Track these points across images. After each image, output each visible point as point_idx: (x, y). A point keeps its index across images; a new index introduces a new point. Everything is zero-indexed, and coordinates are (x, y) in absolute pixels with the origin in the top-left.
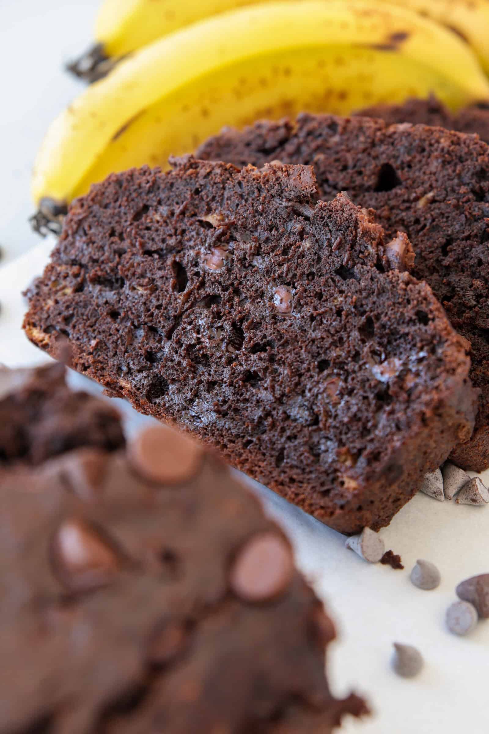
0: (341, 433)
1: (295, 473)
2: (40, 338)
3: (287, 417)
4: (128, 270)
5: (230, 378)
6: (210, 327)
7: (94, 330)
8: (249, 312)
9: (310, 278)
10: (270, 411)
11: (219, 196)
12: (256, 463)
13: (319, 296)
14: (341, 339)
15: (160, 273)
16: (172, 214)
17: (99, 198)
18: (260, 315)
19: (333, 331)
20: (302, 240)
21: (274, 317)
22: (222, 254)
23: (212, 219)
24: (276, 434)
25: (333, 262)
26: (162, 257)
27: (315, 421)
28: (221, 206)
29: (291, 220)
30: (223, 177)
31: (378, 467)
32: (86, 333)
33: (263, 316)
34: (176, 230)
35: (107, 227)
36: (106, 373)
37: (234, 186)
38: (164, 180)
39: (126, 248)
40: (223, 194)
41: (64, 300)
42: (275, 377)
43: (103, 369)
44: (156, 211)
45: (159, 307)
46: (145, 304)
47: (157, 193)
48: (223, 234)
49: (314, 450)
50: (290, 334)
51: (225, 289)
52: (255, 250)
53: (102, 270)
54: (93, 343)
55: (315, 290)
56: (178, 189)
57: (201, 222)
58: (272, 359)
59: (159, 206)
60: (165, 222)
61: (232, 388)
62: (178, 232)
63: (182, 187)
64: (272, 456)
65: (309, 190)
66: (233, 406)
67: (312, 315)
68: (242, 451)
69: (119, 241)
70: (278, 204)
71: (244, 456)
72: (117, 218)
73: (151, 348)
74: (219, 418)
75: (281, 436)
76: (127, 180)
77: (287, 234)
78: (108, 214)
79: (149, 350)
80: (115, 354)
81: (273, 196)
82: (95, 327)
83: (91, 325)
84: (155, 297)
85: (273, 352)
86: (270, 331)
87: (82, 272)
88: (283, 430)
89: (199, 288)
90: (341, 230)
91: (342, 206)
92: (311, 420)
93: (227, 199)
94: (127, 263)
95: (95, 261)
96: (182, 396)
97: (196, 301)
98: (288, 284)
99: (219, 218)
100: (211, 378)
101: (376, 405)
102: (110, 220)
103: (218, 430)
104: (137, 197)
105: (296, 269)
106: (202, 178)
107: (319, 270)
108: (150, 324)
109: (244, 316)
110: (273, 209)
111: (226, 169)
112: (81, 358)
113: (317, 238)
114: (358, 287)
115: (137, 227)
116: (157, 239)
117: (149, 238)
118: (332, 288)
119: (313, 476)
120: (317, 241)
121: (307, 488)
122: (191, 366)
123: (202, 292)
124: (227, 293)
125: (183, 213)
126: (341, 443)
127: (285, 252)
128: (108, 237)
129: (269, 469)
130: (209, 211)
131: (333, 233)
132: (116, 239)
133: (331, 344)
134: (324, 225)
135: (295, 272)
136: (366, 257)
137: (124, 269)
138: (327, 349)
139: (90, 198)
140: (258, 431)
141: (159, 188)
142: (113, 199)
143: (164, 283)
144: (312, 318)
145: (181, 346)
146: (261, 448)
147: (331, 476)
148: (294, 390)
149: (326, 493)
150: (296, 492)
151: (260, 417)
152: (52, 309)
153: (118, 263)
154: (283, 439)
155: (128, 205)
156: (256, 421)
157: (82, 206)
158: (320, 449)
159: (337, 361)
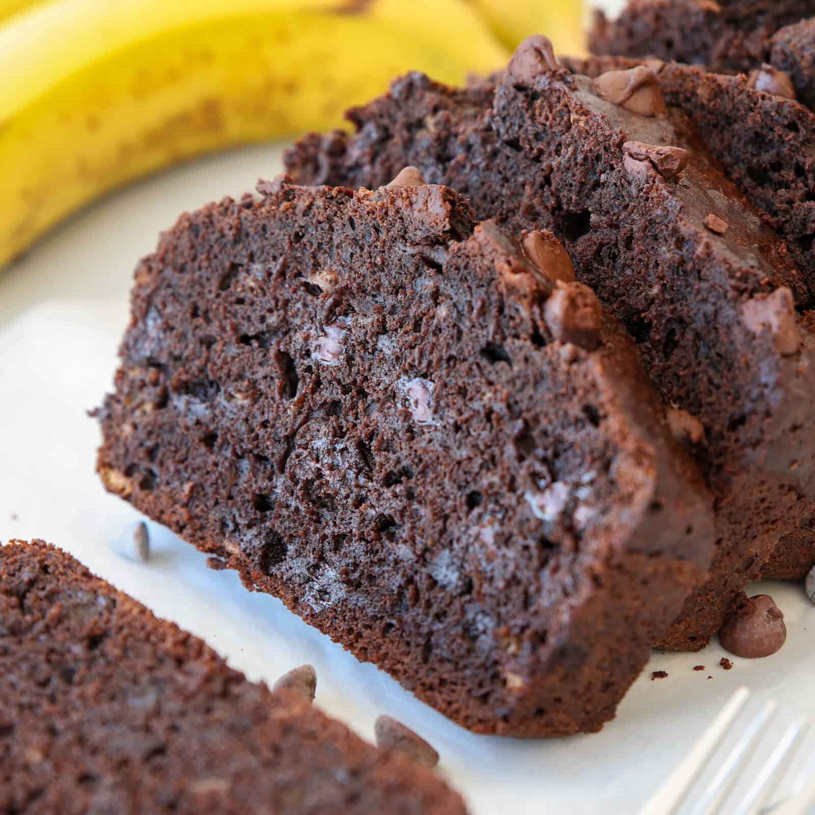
0: (498, 604)
1: (445, 671)
2: (120, 487)
3: (433, 583)
4: (221, 368)
5: (359, 528)
6: (330, 452)
7: (186, 468)
8: (376, 424)
9: (452, 363)
10: (412, 577)
11: (328, 243)
12: (398, 657)
13: (462, 391)
14: (493, 458)
15: (261, 372)
16: (270, 274)
17: (170, 256)
18: (390, 428)
19: (482, 447)
20: (436, 306)
21: (410, 430)
22: (339, 334)
23: (321, 280)
24: (421, 611)
25: (477, 337)
26: (263, 344)
27: (468, 588)
28: (330, 257)
29: (420, 275)
30: (328, 212)
31: (544, 653)
32: (178, 471)
33: (395, 429)
34: (277, 301)
35: (187, 303)
36: (207, 533)
37: (344, 225)
38: (252, 222)
39: (214, 333)
40: (331, 239)
41: (143, 423)
42: (415, 523)
43: (202, 528)
44: (248, 272)
45: (264, 425)
46: (246, 420)
47: (246, 244)
48: (336, 303)
49: (469, 633)
50: (431, 454)
51: (346, 391)
52: (378, 326)
53: (187, 372)
54: (187, 487)
55: (456, 384)
56: (272, 234)
57: (306, 285)
58: (410, 495)
59: (251, 264)
60: (262, 289)
61: (363, 543)
62: (280, 304)
63: (277, 232)
64: (418, 646)
65: (440, 227)
66: (366, 571)
67: (456, 422)
68: (381, 641)
69: (205, 325)
70: (401, 252)
71: (383, 650)
72: (198, 288)
73: (260, 489)
74: (349, 592)
75: (427, 615)
76: (204, 223)
77: (417, 298)
78: (186, 281)
79: (257, 492)
80: (217, 503)
81: (394, 240)
82: (186, 463)
83: (183, 458)
84: (259, 409)
85: (410, 484)
86: (405, 452)
87: (162, 379)
88: (429, 605)
89: (313, 391)
90: (483, 286)
91: (480, 248)
92: (462, 586)
93: (338, 247)
94: (219, 357)
95: (177, 359)
96: (302, 562)
97: (313, 411)
98: (425, 376)
99: (329, 277)
100: (336, 530)
101: (539, 558)
102: (189, 291)
103: (350, 610)
104: (220, 252)
105: (431, 353)
106: (300, 215)
107: (461, 351)
108: (256, 452)
109: (373, 431)
110: (396, 261)
111: (332, 198)
112: (174, 512)
113: (454, 300)
114: (510, 375)
115: (225, 299)
116: (253, 317)
117: (243, 318)
118: (478, 379)
119: (468, 672)
120: (455, 305)
121: (461, 693)
122: (312, 513)
123: (317, 397)
124: (348, 397)
125: (282, 274)
126: (500, 619)
127: (417, 326)
128: (189, 320)
129: (415, 667)
130: (316, 267)
131: (473, 291)
132: (200, 321)
133: (481, 467)
134: (461, 280)
135: (431, 357)
136: (519, 325)
137: (215, 368)
138: (477, 474)
139: (158, 258)
140: (400, 606)
141: (247, 235)
142: (189, 255)
143: (269, 386)
144: (457, 428)
145: (296, 484)
146: (404, 634)
147: (491, 672)
148: (439, 541)
149: (485, 698)
150: (449, 699)
151: (400, 587)
152: (130, 439)
153: (208, 360)
154: (430, 619)
155: (209, 266)
156: (395, 592)
157: (150, 269)
158: (477, 629)
159: (490, 492)
